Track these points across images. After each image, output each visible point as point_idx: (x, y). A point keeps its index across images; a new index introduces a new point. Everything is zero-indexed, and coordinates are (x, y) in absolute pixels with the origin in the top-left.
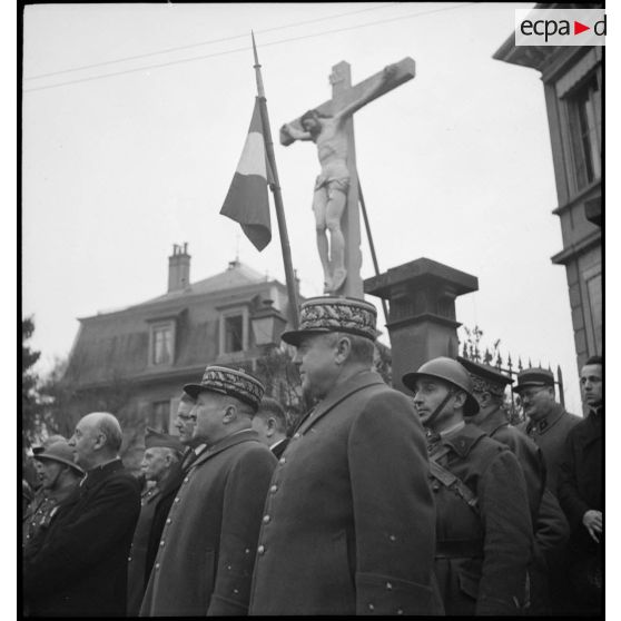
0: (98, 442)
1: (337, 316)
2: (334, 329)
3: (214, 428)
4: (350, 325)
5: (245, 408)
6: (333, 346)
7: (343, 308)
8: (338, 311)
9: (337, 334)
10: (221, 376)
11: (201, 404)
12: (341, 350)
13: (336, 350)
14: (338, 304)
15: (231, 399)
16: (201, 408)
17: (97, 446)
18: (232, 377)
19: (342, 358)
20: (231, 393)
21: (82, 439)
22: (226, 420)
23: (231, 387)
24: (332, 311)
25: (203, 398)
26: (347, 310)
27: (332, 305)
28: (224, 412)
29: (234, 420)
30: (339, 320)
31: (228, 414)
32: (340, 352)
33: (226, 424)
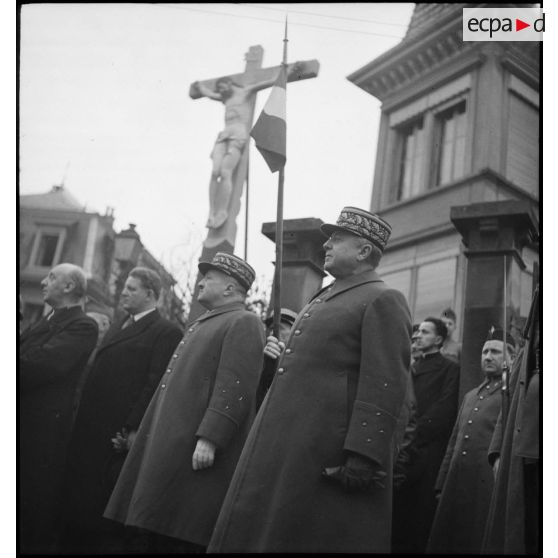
0: (68, 287)
1: (369, 228)
2: (365, 236)
3: (216, 297)
4: (375, 237)
5: (240, 288)
6: (359, 247)
7: (375, 224)
8: (371, 225)
9: (365, 240)
10: (228, 261)
11: (209, 278)
12: (363, 251)
13: (360, 251)
14: (373, 220)
15: (232, 279)
16: (209, 281)
17: (66, 291)
18: (236, 264)
19: (362, 257)
20: (233, 275)
21: (54, 282)
22: (226, 293)
23: (234, 271)
24: (367, 223)
25: (211, 274)
26: (377, 226)
27: (368, 219)
28: (226, 288)
29: (231, 295)
30: (370, 231)
31: (228, 289)
32: (361, 253)
33: (225, 296)
